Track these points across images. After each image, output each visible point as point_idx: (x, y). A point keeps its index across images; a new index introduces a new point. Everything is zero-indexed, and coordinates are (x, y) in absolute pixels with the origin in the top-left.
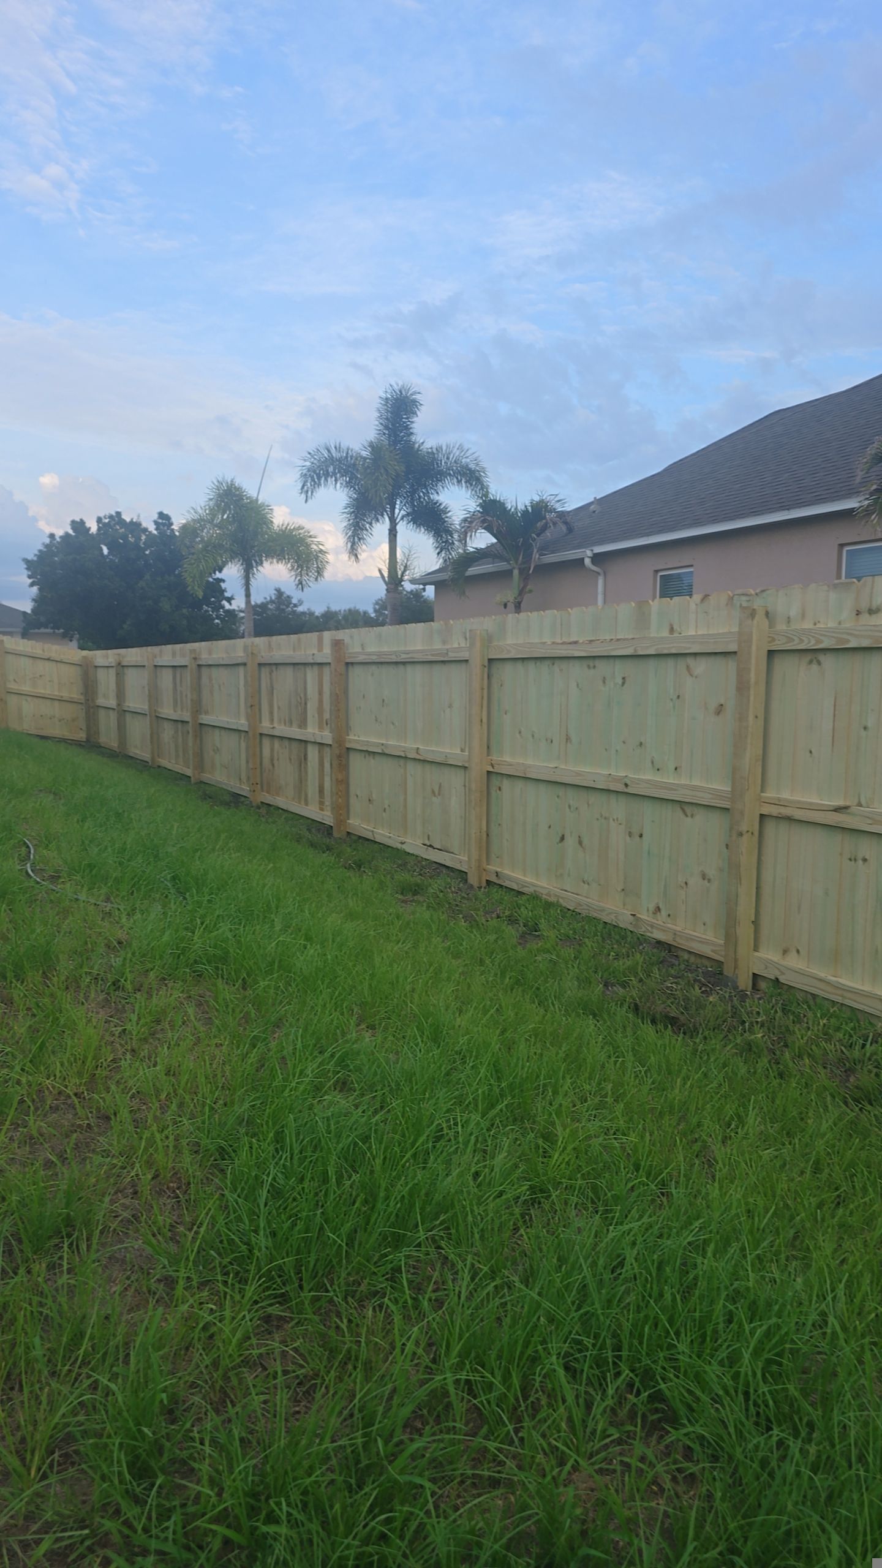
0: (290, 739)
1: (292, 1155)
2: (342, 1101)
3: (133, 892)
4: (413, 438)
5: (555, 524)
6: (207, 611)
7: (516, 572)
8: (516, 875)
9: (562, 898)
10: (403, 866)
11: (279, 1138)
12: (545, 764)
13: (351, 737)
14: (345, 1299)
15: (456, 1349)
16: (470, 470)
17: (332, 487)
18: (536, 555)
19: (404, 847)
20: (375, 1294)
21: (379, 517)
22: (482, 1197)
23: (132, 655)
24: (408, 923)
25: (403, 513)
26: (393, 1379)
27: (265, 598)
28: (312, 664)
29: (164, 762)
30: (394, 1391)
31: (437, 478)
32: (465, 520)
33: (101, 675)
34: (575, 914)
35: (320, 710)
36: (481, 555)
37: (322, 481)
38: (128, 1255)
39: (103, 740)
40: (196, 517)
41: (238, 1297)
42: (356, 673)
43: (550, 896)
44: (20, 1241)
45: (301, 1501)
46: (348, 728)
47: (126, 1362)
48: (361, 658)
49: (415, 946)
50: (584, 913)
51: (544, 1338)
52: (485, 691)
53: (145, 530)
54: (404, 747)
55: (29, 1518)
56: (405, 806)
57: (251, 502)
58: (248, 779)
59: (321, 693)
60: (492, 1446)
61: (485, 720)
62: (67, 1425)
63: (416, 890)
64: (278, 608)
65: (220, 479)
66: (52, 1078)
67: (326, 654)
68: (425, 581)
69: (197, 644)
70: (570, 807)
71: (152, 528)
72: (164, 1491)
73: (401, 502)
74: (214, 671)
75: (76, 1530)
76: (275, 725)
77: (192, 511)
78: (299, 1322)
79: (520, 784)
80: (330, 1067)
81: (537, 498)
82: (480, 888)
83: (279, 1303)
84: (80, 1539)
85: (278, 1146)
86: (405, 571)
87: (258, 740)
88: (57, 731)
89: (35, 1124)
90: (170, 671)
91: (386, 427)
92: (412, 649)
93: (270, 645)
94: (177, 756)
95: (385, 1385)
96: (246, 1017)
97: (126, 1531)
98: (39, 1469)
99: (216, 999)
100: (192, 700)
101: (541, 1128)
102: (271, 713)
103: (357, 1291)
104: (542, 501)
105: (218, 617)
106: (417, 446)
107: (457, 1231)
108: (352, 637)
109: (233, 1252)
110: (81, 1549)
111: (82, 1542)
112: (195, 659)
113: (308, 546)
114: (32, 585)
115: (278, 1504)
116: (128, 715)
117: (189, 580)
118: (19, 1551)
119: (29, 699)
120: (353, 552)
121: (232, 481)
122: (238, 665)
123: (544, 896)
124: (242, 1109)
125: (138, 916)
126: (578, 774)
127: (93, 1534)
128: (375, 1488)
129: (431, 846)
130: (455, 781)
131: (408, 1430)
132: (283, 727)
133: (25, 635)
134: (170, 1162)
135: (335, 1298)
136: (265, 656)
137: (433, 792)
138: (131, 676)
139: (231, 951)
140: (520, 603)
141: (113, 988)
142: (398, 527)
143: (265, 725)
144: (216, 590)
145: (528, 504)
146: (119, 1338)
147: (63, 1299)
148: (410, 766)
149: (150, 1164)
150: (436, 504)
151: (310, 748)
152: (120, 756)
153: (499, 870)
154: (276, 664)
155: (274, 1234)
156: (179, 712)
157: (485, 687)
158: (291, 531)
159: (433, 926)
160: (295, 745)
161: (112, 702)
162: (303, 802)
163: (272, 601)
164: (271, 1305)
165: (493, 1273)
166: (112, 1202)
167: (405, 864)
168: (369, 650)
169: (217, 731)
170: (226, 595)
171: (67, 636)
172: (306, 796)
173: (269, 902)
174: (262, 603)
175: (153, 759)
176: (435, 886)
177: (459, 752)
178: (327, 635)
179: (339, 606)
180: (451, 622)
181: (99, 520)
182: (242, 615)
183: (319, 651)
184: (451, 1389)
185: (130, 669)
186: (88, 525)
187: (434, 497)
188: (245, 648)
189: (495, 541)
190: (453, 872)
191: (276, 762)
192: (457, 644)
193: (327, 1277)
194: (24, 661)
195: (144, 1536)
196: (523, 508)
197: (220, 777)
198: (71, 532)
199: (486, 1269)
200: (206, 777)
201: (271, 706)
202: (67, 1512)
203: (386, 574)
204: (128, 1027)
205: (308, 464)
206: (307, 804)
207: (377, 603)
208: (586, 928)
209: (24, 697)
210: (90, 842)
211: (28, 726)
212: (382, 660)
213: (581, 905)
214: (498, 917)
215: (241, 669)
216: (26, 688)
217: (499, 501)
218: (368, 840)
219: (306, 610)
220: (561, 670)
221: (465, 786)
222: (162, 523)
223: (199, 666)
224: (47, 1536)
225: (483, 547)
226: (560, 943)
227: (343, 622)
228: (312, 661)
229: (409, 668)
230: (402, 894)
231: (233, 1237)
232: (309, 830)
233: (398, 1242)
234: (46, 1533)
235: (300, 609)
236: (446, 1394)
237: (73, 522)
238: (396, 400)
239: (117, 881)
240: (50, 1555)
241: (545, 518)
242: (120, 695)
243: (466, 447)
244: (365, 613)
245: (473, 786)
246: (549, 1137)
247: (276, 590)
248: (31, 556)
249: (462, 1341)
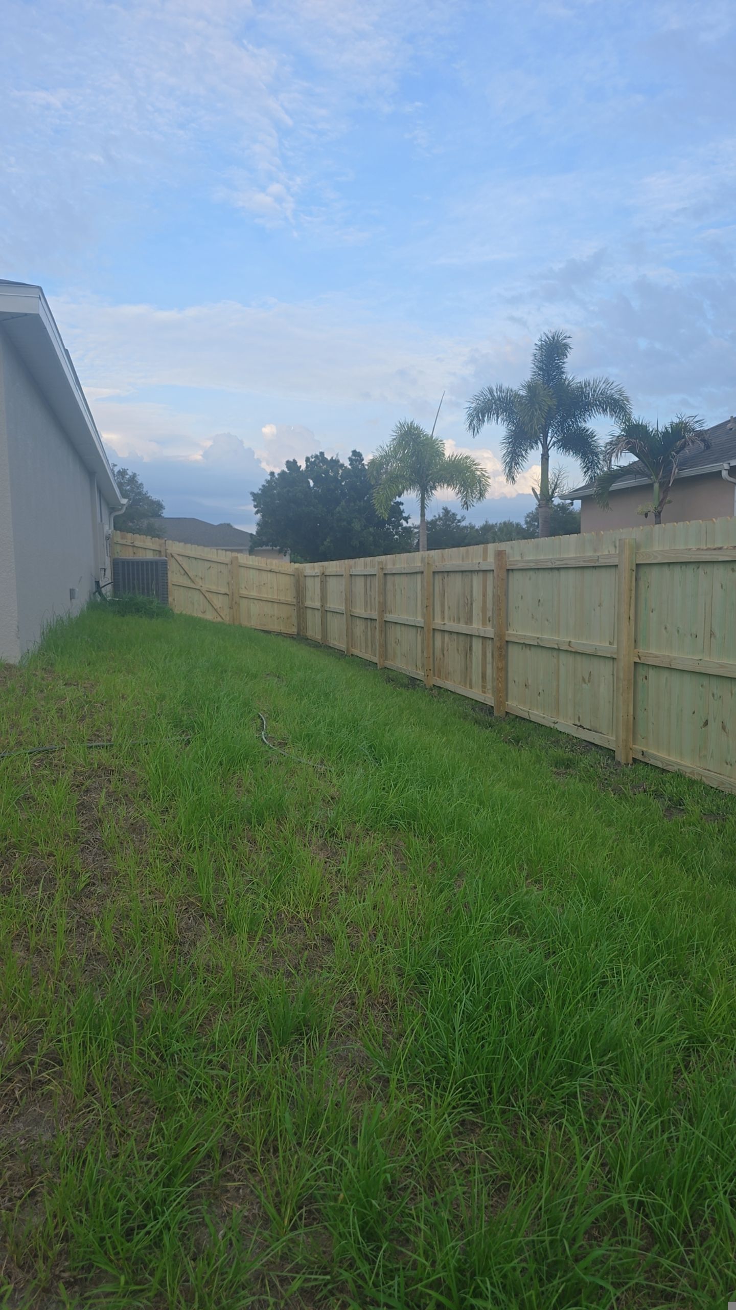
0: (458, 633)
1: (478, 985)
2: (519, 945)
3: (341, 757)
4: (564, 376)
5: (693, 442)
6: (388, 529)
7: (656, 486)
8: (661, 755)
9: (706, 777)
10: (557, 743)
11: (467, 970)
12: (689, 657)
13: (510, 632)
14: (528, 1113)
15: (629, 1173)
16: (615, 399)
17: (494, 422)
18: (675, 470)
19: (556, 726)
20: (554, 1113)
21: (534, 445)
22: (646, 1040)
23: (333, 566)
24: (564, 793)
25: (554, 439)
26: (575, 1190)
27: (435, 516)
28: (478, 571)
29: (356, 652)
30: (575, 1201)
31: (585, 408)
32: (611, 443)
33: (309, 582)
34: (718, 792)
35: (484, 609)
36: (624, 472)
37: (486, 419)
38: (350, 1054)
39: (310, 633)
40: (383, 453)
41: (439, 1102)
42: (516, 579)
43: (694, 775)
44: (269, 1033)
45: (502, 1283)
46: (507, 625)
47: (355, 1141)
48: (520, 566)
49: (571, 814)
50: (727, 792)
51: (712, 1175)
52: (633, 592)
53: (342, 465)
54: (558, 640)
55: (285, 1258)
56: (558, 691)
57: (427, 439)
58: (423, 666)
59: (484, 595)
60: (666, 1263)
61: (632, 617)
62: (311, 1187)
63: (568, 764)
64: (444, 524)
65: (403, 422)
66: (287, 905)
67: (490, 562)
68: (573, 496)
69: (384, 557)
70: (713, 695)
71: (347, 464)
72: (387, 1254)
73: (553, 431)
74: (397, 578)
75: (320, 1275)
76: (446, 622)
77: (380, 449)
78: (489, 1129)
79: (665, 674)
80: (506, 913)
81: (676, 421)
82: (627, 764)
83: (472, 1110)
84: (323, 1282)
85: (466, 977)
86: (555, 489)
87: (431, 634)
88: (276, 627)
89: (276, 941)
90: (363, 578)
91: (540, 369)
92: (566, 556)
93: (443, 557)
94: (367, 647)
95: (566, 1195)
96: (434, 866)
97: (360, 1282)
98: (291, 1220)
99: (408, 849)
100: (379, 602)
101: (696, 983)
102: (443, 612)
103: (537, 1109)
104: (681, 423)
105: (397, 533)
106: (567, 382)
107: (625, 1067)
108: (512, 548)
109: (433, 1063)
110: (325, 1292)
111: (325, 1285)
112: (382, 569)
113: (473, 472)
114: (257, 513)
115: (483, 1282)
116: (329, 614)
117: (377, 506)
118: (278, 1284)
119: (256, 602)
120: (511, 477)
121: (411, 423)
122: (416, 573)
123: (688, 775)
124: (435, 943)
125: (346, 777)
126: (722, 666)
127: (333, 1280)
128: (562, 1283)
129: (581, 726)
130: (604, 670)
131: (587, 1236)
132: (452, 623)
133: (251, 552)
134: (380, 981)
135: (520, 1112)
136: (439, 566)
137: (584, 680)
138: (332, 583)
139: (420, 809)
140: (660, 513)
141: (329, 835)
142: (550, 452)
143: (438, 622)
144: (396, 512)
145: (668, 426)
146: (349, 1122)
147: (303, 1085)
148: (563, 657)
149: (363, 981)
150: (585, 430)
151: (475, 640)
152: (322, 647)
153: (645, 749)
154: (448, 572)
155: (466, 1051)
156: (369, 612)
157: (633, 588)
158: (459, 460)
159: (586, 797)
160: (462, 638)
161: (317, 604)
162: (468, 686)
163: (440, 519)
164: (465, 1111)
165: (659, 1110)
166: (337, 1010)
167: (558, 741)
168: (527, 558)
169: (398, 627)
170: (404, 515)
171: (282, 552)
172: (471, 680)
173: (446, 770)
174: (432, 520)
175: (348, 650)
176: (586, 761)
177: (607, 644)
178: (491, 547)
179: (496, 520)
180: (602, 532)
181: (307, 459)
182: (416, 530)
183: (483, 560)
184: (626, 1207)
185: (331, 577)
186: (299, 464)
187: (584, 425)
188: (423, 560)
189: (636, 459)
190: (601, 749)
191: (445, 652)
192: (607, 552)
193: (512, 1094)
194: (252, 573)
195: (374, 1290)
196: (664, 430)
197: (401, 664)
198: (286, 470)
199: (652, 1104)
200: (389, 664)
201: (443, 606)
202: (313, 1259)
203: (538, 492)
204: (342, 867)
205: (473, 405)
206: (471, 688)
207: (528, 516)
208: (729, 804)
209: (252, 600)
210: (307, 716)
211: (255, 623)
212: (539, 567)
213: (723, 784)
214: (645, 791)
215: (419, 577)
216: (254, 594)
217: (642, 425)
218: (524, 719)
219: (468, 524)
220: (706, 573)
221: (613, 675)
222: (355, 460)
223: (385, 574)
224: (298, 1276)
225: (626, 465)
226: (704, 817)
227: (499, 533)
228: (478, 569)
229: (563, 573)
230: (556, 767)
231: (434, 1050)
232: (473, 709)
233: (572, 1072)
234: (297, 1273)
235: (463, 524)
236: (622, 1211)
237: (288, 462)
238: (551, 344)
239: (328, 747)
240: (302, 1290)
241: (684, 437)
242: (323, 598)
243: (611, 380)
244: (518, 525)
245: (621, 675)
246: (703, 991)
247: (443, 509)
248: (256, 490)
249: (634, 1167)
